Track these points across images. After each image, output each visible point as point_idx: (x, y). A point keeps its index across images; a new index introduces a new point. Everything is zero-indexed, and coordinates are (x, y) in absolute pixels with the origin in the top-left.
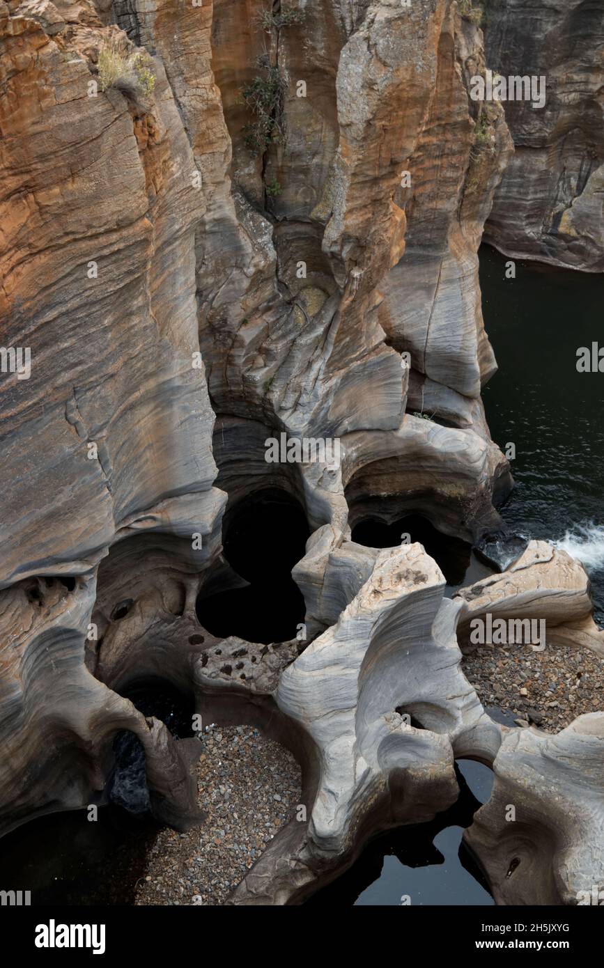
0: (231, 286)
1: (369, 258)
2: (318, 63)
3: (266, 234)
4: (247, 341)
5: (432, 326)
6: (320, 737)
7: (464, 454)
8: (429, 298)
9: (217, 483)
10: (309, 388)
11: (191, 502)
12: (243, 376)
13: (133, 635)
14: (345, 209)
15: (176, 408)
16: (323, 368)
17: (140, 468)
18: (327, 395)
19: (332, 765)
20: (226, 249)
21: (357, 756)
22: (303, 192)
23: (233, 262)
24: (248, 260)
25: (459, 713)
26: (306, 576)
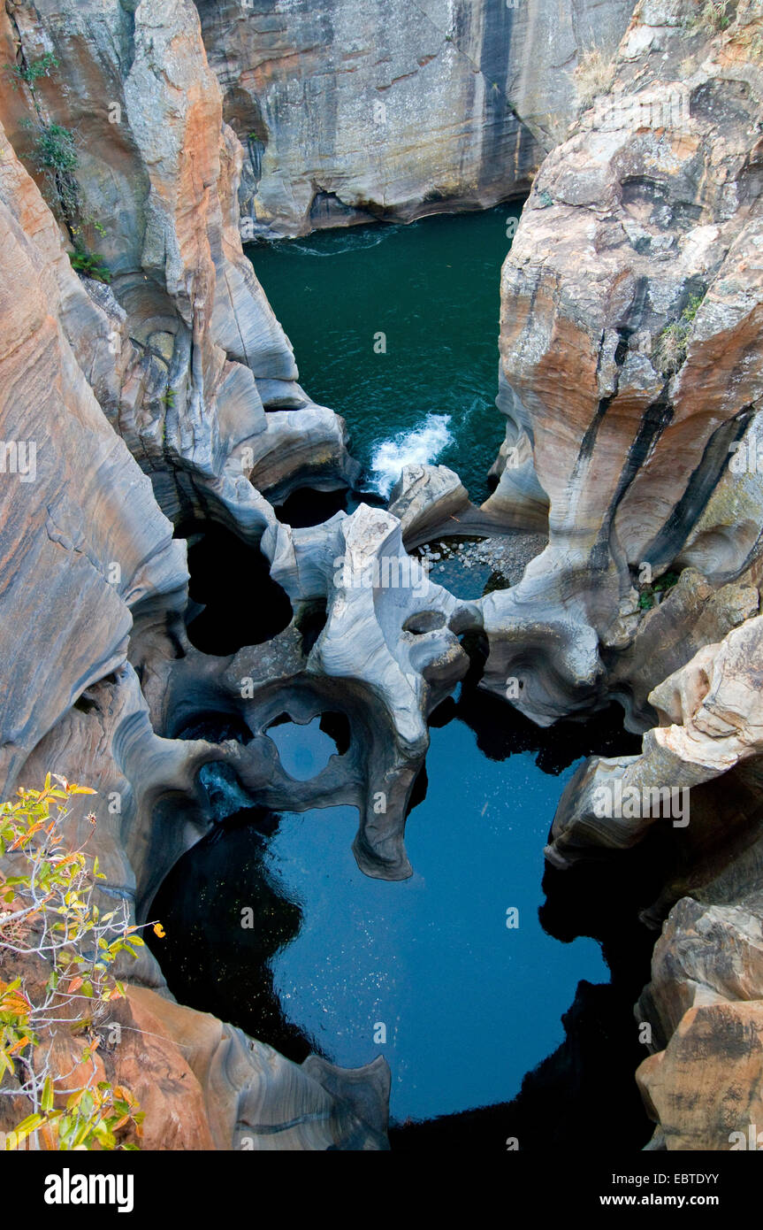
0: (101, 358)
1: (205, 287)
2: (84, 109)
3: (108, 296)
4: (133, 403)
5: (243, 331)
6: (371, 678)
7: (322, 426)
8: (229, 309)
9: (177, 535)
10: (199, 423)
11: (162, 560)
12: (141, 438)
13: (159, 692)
14: (179, 247)
15: (116, 488)
16: (203, 401)
17: (111, 554)
18: (214, 423)
19: (393, 691)
20: (84, 323)
21: (405, 674)
22: (116, 244)
23: (95, 333)
24: (108, 327)
25: (441, 609)
26: (284, 571)
